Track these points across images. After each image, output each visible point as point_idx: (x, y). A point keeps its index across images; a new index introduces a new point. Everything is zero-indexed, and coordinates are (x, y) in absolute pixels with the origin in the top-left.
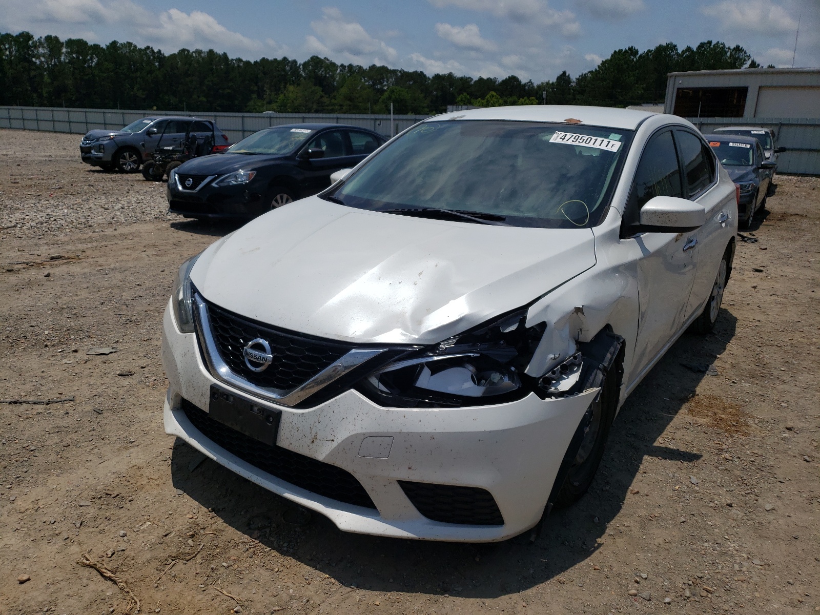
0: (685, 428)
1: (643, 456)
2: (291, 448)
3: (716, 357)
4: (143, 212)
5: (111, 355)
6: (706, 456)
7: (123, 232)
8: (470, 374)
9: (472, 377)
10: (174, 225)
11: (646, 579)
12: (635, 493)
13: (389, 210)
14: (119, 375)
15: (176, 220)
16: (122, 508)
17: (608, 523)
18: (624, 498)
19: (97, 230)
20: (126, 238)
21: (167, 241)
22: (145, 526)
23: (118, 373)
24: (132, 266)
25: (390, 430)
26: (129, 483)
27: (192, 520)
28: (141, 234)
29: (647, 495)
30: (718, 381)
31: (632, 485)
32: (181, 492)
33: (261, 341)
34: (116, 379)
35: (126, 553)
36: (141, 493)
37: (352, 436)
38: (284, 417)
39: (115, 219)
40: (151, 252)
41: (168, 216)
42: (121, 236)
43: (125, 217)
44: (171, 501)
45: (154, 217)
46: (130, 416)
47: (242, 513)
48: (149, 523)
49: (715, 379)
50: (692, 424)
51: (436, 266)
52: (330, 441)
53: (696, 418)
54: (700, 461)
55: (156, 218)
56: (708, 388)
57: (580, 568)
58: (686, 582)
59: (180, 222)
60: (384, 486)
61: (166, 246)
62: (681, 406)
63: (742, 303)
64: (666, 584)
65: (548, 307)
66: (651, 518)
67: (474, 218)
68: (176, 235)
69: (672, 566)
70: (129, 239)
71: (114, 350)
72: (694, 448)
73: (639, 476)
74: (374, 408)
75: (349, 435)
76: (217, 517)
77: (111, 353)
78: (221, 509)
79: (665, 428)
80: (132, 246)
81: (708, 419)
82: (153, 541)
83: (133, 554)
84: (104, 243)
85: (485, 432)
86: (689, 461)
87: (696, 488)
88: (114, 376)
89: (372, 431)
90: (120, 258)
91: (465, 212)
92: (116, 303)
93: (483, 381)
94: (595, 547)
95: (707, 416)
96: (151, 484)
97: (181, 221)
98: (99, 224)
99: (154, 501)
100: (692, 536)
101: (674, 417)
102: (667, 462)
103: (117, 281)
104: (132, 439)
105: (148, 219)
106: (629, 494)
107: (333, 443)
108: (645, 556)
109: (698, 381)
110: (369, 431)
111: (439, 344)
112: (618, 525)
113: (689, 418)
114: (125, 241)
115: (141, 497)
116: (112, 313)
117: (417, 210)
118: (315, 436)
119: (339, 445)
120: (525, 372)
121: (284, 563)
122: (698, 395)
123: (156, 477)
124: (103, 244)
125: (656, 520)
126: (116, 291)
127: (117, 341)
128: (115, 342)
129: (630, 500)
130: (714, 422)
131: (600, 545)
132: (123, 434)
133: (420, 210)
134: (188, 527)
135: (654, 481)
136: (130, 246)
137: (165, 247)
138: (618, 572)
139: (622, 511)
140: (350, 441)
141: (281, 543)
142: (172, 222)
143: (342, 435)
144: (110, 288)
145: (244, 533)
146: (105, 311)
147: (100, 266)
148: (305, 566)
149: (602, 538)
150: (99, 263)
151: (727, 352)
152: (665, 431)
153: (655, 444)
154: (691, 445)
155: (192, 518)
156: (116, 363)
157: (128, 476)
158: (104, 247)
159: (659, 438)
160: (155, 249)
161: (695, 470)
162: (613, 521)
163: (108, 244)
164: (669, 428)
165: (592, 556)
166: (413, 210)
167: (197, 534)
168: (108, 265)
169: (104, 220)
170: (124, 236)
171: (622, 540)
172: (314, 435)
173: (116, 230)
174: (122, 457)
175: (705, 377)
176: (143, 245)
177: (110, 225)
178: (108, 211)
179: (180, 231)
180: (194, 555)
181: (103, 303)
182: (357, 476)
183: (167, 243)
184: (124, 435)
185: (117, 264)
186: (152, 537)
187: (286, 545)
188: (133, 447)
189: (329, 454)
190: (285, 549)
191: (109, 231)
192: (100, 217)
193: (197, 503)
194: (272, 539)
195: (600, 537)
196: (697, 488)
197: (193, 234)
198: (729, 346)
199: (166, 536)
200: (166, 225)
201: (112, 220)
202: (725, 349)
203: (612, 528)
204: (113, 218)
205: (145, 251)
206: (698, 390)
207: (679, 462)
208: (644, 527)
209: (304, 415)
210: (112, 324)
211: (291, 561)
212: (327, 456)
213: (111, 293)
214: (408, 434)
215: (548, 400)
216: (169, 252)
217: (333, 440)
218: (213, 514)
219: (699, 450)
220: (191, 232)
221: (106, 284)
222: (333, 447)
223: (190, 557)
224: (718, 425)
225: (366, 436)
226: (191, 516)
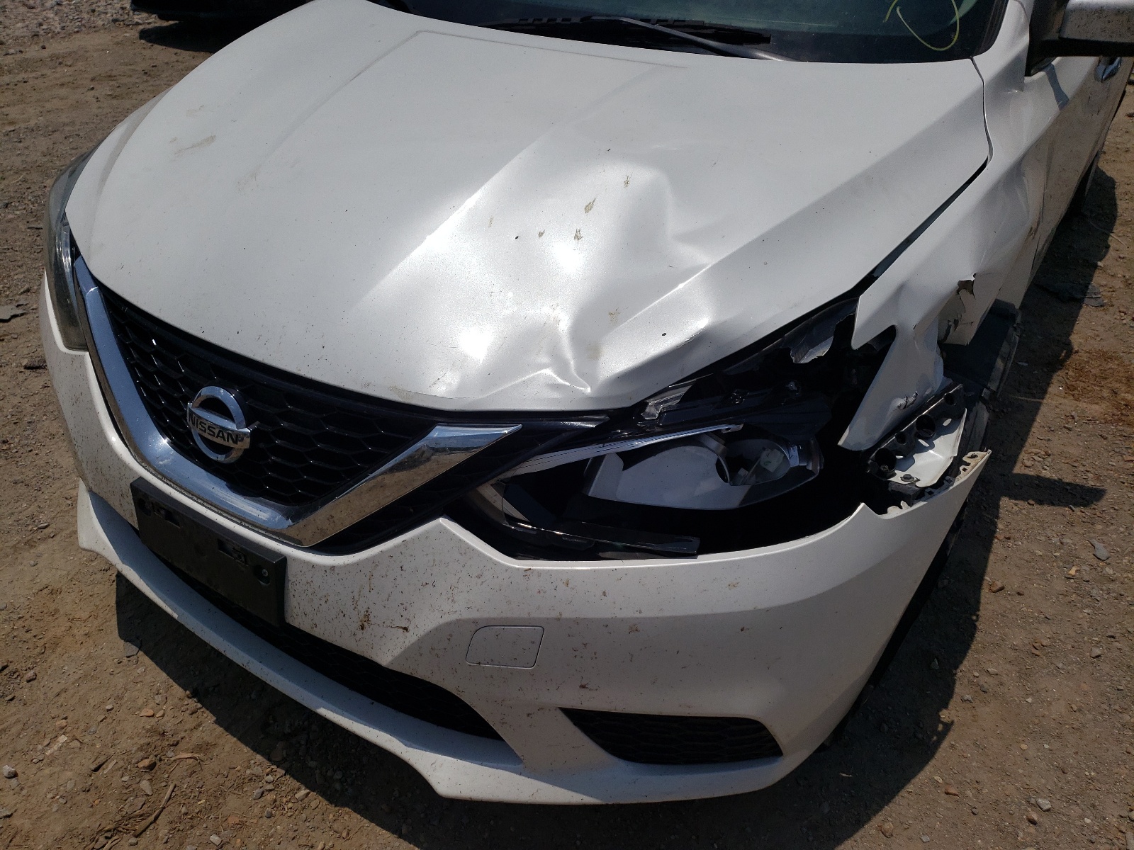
0: (1065, 427)
1: (1000, 500)
2: (317, 632)
3: (1096, 266)
4: (93, 11)
5: (13, 321)
6: (1112, 493)
7: (57, 52)
8: (713, 458)
9: (718, 465)
10: (145, 35)
11: (1048, 810)
12: (998, 591)
13: (506, 21)
14: (26, 367)
15: (149, 23)
16: (11, 700)
17: (956, 667)
18: (978, 602)
19: (12, 51)
20: (60, 63)
21: (132, 67)
22: (55, 748)
23: (25, 362)
24: (67, 121)
25: (535, 615)
26: (29, 635)
27: (153, 721)
28: (87, 55)
29: (1019, 594)
30: (1107, 317)
31: (989, 569)
32: (133, 649)
33: (221, 393)
34: (21, 377)
35: (16, 821)
36: (53, 656)
37: (448, 624)
38: (292, 571)
39: (44, 27)
40: (104, 90)
41: (135, 17)
42: (52, 60)
43: (61, 21)
44: (112, 674)
45: (111, 18)
46: (42, 463)
47: (253, 696)
48: (63, 739)
49: (1101, 313)
50: (1077, 418)
51: (627, 183)
52: (401, 630)
53: (1082, 405)
54: (1103, 504)
55: (115, 21)
56: (1090, 333)
57: (918, 791)
58: (1125, 813)
59: (156, 28)
60: (528, 715)
61: (131, 76)
62: (1051, 377)
63: (1118, 148)
64: (1088, 821)
65: (901, 289)
66: (1036, 650)
67: (699, 39)
68: (148, 53)
69: (1093, 774)
70: (66, 65)
71: (19, 311)
72: (1089, 474)
73: (997, 547)
74: (496, 563)
75: (441, 621)
76: (204, 709)
77: (15, 316)
78: (211, 689)
79: (1029, 431)
80: (71, 79)
81: (1103, 406)
82: (70, 786)
83: (27, 825)
84: (23, 76)
85: (756, 612)
86: (1085, 506)
87: (1107, 569)
88: (17, 369)
89: (494, 615)
90: (48, 106)
91: (676, 24)
92: (33, 203)
93: (742, 472)
94: (939, 733)
95: (1102, 398)
96: (75, 631)
97: (157, 25)
98: (17, 39)
99: (77, 676)
100: (1118, 690)
101: (1040, 403)
102: (1045, 511)
103: (39, 154)
104: (43, 519)
105: (100, 23)
106: (985, 595)
107: (407, 634)
108: (1038, 750)
109: (1071, 320)
110: (486, 615)
111: (642, 405)
112: (977, 674)
113: (1068, 405)
114: (59, 69)
115: (53, 668)
116: (22, 227)
117: (570, 20)
118: (367, 616)
119: (421, 641)
120: (840, 443)
121: (335, 826)
122: (1077, 352)
123: (84, 615)
124: (20, 77)
125: (1046, 655)
126: (35, 176)
127: (28, 290)
128: (24, 292)
129: (990, 607)
130: (1115, 411)
131: (948, 726)
132: (26, 508)
133: (576, 20)
134: (143, 741)
135: (1027, 557)
136: (66, 80)
137: (129, 80)
138: (994, 797)
139: (979, 636)
140: (445, 635)
141: (329, 774)
142: (141, 27)
143: (426, 621)
144: (25, 169)
145: (256, 749)
146: (9, 221)
147: (11, 123)
148: (378, 829)
149: (950, 707)
150: (10, 117)
151: (1112, 253)
152: (1030, 436)
153: (1018, 469)
154: (1082, 469)
155: (153, 716)
156: (24, 339)
157: (27, 616)
158: (22, 84)
159: (1023, 456)
160: (111, 83)
161: (1099, 527)
162: (965, 662)
163: (28, 78)
164: (1036, 430)
165: (937, 755)
166: (559, 20)
167: (160, 760)
168: (24, 121)
169: (25, 29)
170: (58, 60)
171: (988, 710)
172: (363, 613)
173: (44, 48)
174: (21, 567)
175: (1083, 310)
176: (91, 76)
177: (36, 38)
178: (34, 11)
179: (156, 46)
180: (152, 818)
181: (7, 204)
182: (466, 698)
183: (133, 70)
184: (28, 512)
185: (41, 118)
186: (69, 774)
187: (338, 776)
188: (43, 540)
189: (400, 656)
190: (338, 786)
191: (33, 52)
192: (20, 25)
193: (165, 675)
194: (312, 764)
195: (946, 707)
196: (1109, 571)
197: (179, 51)
198: (1113, 240)
199: (96, 770)
200: (132, 33)
201: (38, 29)
202: (1108, 247)
203: (966, 681)
204: (41, 25)
205: (93, 89)
206: (1076, 340)
207: (1067, 509)
208: (1025, 675)
209: (336, 571)
210: (21, 252)
211: (351, 819)
212: (397, 659)
213: (25, 181)
214: (577, 621)
215: (893, 512)
216: (135, 90)
217: (406, 629)
218: (193, 704)
219: (1098, 477)
220: (174, 47)
221: (17, 162)
222: (407, 644)
223: (144, 824)
224: (1123, 418)
225: (479, 626)
226: (151, 712)
